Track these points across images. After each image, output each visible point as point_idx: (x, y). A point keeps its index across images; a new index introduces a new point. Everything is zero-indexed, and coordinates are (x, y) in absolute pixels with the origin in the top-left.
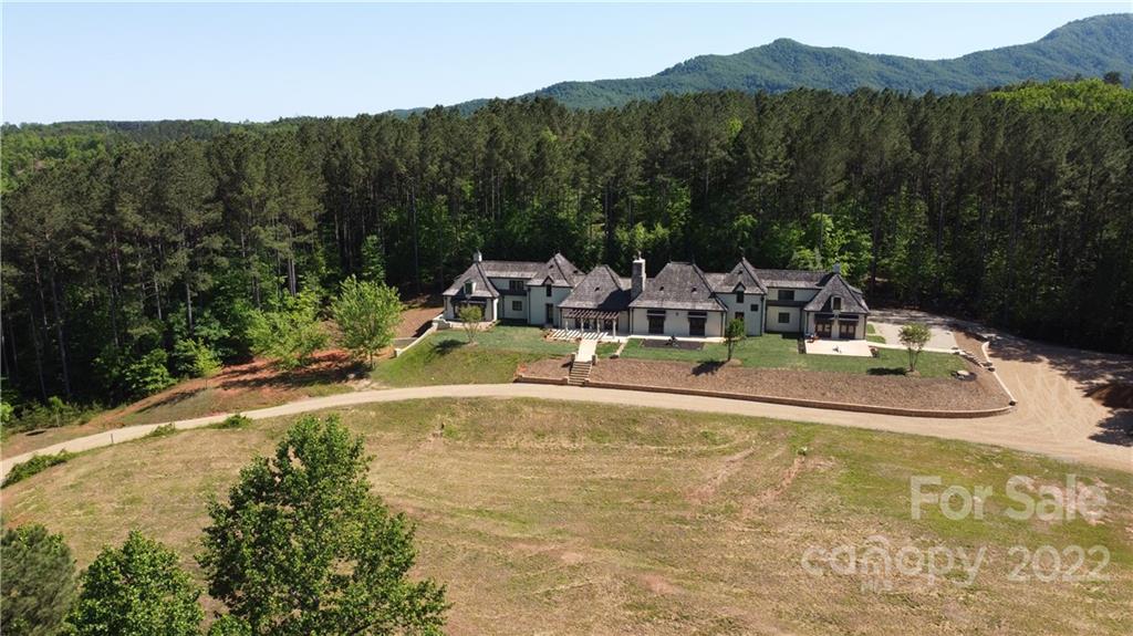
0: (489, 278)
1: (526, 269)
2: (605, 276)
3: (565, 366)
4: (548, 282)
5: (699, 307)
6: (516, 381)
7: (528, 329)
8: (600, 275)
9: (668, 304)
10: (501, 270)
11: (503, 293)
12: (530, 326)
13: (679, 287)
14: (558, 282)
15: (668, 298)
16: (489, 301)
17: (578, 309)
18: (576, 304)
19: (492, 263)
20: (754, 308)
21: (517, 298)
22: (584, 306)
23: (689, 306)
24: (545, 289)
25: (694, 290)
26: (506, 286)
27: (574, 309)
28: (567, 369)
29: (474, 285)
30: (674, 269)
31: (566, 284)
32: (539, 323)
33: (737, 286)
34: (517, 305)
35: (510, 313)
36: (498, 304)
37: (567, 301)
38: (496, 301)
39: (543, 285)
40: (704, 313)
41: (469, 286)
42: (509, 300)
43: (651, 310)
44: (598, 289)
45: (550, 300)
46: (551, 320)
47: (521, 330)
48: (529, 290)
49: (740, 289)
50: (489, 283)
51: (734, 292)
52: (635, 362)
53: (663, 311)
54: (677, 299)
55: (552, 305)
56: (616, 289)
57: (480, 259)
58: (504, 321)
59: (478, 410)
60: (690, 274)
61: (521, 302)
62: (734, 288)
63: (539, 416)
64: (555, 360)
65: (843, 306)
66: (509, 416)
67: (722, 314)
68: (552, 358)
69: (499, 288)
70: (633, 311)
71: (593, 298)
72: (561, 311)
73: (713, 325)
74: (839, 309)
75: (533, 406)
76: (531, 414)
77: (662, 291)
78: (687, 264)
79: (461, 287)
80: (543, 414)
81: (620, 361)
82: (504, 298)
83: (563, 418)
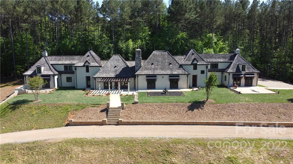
0: (52, 65)
1: (73, 59)
2: (119, 60)
3: (102, 111)
4: (87, 64)
5: (175, 73)
6: (67, 125)
7: (76, 91)
8: (116, 60)
9: (157, 72)
10: (59, 60)
11: (60, 73)
12: (77, 89)
13: (162, 63)
14: (92, 64)
15: (157, 69)
16: (52, 77)
17: (105, 78)
18: (104, 75)
19: (54, 57)
20: (203, 72)
21: (69, 75)
22: (109, 76)
23: (169, 72)
24: (85, 68)
25: (170, 64)
26: (62, 69)
27: (103, 78)
28: (104, 114)
29: (42, 68)
30: (157, 54)
31: (97, 65)
32: (83, 88)
33: (193, 61)
34: (69, 79)
35: (65, 83)
36: (58, 79)
37: (98, 74)
38: (56, 77)
39: (84, 66)
40: (178, 76)
41: (39, 69)
42: (64, 77)
43: (148, 76)
44: (115, 67)
45: (88, 74)
46: (89, 85)
47: (71, 92)
48: (76, 69)
49: (195, 62)
50: (51, 67)
51: (192, 64)
52: (150, 105)
53: (155, 76)
54: (162, 69)
55: (89, 77)
56: (125, 66)
57: (47, 55)
58: (61, 88)
59: (33, 154)
60: (166, 56)
61: (71, 77)
62: (191, 62)
63: (87, 155)
64: (95, 108)
65: (246, 69)
66: (61, 157)
67: (188, 76)
68: (93, 107)
69: (58, 70)
70: (138, 77)
71: (113, 72)
72: (95, 79)
73: (183, 82)
74: (245, 71)
75: (82, 146)
76: (80, 154)
77: (153, 65)
78: (164, 51)
79: (34, 70)
80: (90, 152)
81: (140, 105)
82: (61, 75)
83: (108, 155)
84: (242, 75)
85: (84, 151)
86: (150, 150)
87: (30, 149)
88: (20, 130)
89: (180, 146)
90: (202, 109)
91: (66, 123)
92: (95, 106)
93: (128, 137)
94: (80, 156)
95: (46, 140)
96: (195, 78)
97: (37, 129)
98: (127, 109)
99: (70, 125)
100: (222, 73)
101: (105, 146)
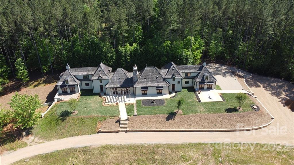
0: (74, 75)
2: (121, 72)
3: (117, 122)
4: (100, 78)
5: (160, 85)
6: (99, 132)
9: (148, 85)
10: (79, 71)
13: (152, 77)
14: (104, 78)
15: (148, 82)
16: (76, 86)
19: (74, 69)
20: (179, 82)
21: (87, 82)
23: (156, 85)
24: (99, 80)
25: (157, 78)
27: (112, 88)
28: (118, 123)
29: (69, 80)
30: (148, 70)
32: (98, 93)
33: (173, 75)
34: (87, 85)
35: (85, 87)
37: (108, 85)
38: (79, 85)
40: (162, 87)
41: (67, 80)
42: (84, 83)
43: (142, 88)
44: (120, 79)
45: (101, 84)
46: (102, 92)
49: (174, 77)
50: (75, 78)
51: (172, 78)
52: (144, 117)
53: (147, 88)
54: (151, 82)
56: (126, 78)
57: (69, 68)
59: (87, 155)
60: (154, 72)
61: (89, 83)
62: (171, 76)
63: (114, 155)
64: (112, 119)
65: (208, 79)
66: (101, 156)
67: (168, 87)
68: (110, 118)
69: (79, 79)
70: (135, 88)
71: (118, 83)
72: (107, 89)
73: (165, 90)
74: (207, 80)
75: (111, 150)
76: (111, 154)
77: (145, 79)
78: (153, 67)
79: (63, 81)
80: (115, 154)
81: (138, 117)
82: (81, 82)
83: (124, 155)
84: (205, 83)
85: (112, 153)
86: (145, 151)
87: (84, 151)
88: (72, 136)
89: (159, 149)
90: (174, 120)
91: (97, 131)
92: (112, 118)
93: (133, 143)
94: (111, 156)
95: (91, 146)
96: (173, 86)
97: (82, 135)
98: (131, 121)
99: (100, 133)
100: (193, 80)
101: (122, 150)
